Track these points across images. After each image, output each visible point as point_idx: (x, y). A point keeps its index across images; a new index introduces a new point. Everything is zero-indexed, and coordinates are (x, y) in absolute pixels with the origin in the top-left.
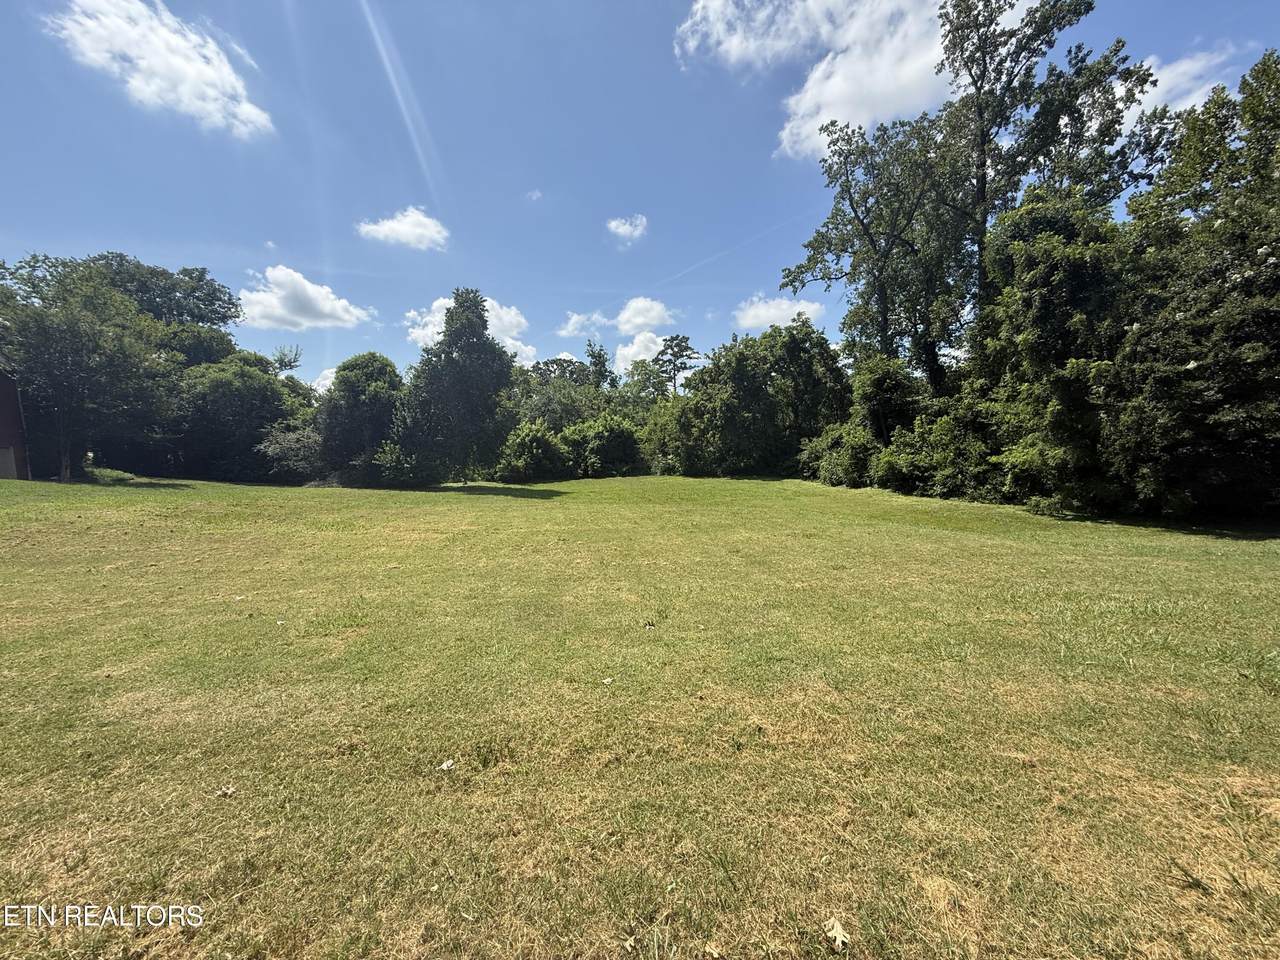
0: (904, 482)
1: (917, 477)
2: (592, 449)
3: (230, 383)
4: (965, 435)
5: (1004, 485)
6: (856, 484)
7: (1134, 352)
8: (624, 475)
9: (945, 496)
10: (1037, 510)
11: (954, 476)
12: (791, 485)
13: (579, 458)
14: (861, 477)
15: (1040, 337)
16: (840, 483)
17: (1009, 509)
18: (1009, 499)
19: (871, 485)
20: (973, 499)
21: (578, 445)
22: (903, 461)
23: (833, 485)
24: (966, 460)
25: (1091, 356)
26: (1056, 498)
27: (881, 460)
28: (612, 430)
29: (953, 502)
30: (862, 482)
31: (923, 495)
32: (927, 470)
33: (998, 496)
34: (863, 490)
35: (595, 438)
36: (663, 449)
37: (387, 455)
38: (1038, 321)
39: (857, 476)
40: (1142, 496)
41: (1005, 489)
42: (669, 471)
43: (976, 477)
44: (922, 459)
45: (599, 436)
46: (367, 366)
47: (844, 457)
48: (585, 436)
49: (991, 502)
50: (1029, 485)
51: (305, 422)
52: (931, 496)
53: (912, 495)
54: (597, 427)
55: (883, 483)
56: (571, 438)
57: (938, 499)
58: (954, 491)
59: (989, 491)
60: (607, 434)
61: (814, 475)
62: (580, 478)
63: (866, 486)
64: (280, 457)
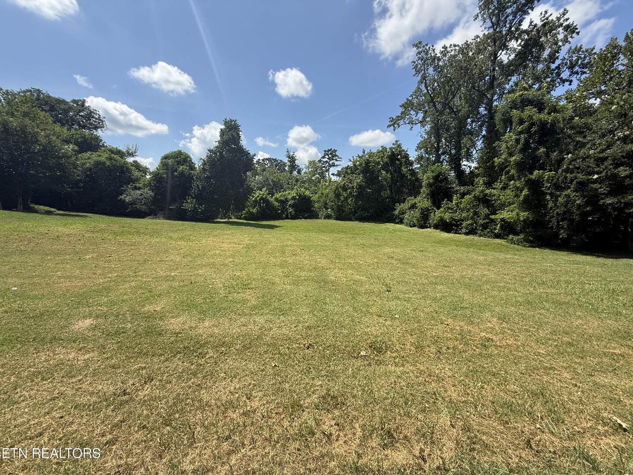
0: (446, 226)
1: (454, 225)
2: (290, 204)
3: (104, 163)
4: (478, 205)
5: (496, 229)
6: (422, 227)
7: (568, 168)
8: (306, 218)
9: (467, 234)
10: (512, 242)
11: (472, 224)
12: (390, 226)
13: (284, 210)
14: (425, 223)
15: (522, 159)
16: (414, 226)
17: (498, 241)
18: (497, 236)
19: (430, 227)
20: (480, 236)
21: (283, 202)
22: (447, 216)
23: (411, 227)
24: (478, 217)
25: (546, 169)
26: (522, 236)
27: (437, 215)
28: (300, 196)
29: (471, 237)
30: (425, 226)
31: (456, 233)
32: (458, 221)
33: (493, 235)
34: (426, 229)
35: (292, 199)
36: (325, 206)
37: (189, 204)
38: (523, 151)
39: (423, 222)
40: (561, 236)
41: (496, 231)
42: (328, 217)
43: (482, 225)
44: (457, 216)
45: (293, 198)
46: (177, 157)
47: (417, 213)
48: (286, 198)
49: (489, 237)
50: (508, 230)
51: (144, 185)
52: (460, 234)
53: (450, 233)
54: (293, 193)
55: (436, 227)
56: (279, 199)
57: (463, 235)
58: (471, 232)
59: (489, 232)
60: (298, 197)
61: (401, 222)
62: (284, 219)
63: (427, 228)
64: (133, 203)
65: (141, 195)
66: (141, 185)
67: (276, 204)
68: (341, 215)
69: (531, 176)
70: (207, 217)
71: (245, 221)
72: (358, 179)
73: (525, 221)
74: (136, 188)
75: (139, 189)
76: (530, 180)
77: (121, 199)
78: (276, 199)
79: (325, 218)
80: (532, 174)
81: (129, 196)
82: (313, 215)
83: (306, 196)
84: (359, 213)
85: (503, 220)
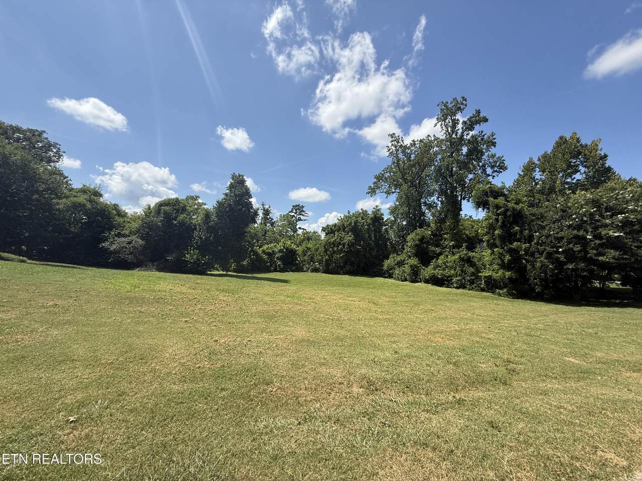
0: (438, 281)
1: (445, 280)
2: (278, 257)
4: (464, 265)
5: (481, 284)
6: (414, 281)
7: (538, 242)
9: (457, 288)
10: (500, 295)
11: (461, 280)
12: (379, 280)
13: (273, 262)
15: (502, 233)
16: (406, 280)
17: (484, 294)
18: (483, 290)
19: (420, 282)
20: (469, 290)
21: (271, 255)
22: (439, 273)
23: (402, 281)
24: (465, 274)
25: (522, 242)
26: (505, 290)
27: (428, 271)
28: (287, 249)
29: (461, 291)
30: (416, 281)
31: (447, 287)
32: (449, 277)
33: (479, 289)
34: (417, 284)
35: (279, 252)
36: (312, 259)
37: (191, 256)
38: (502, 227)
39: (415, 277)
41: (482, 286)
42: (316, 270)
43: (469, 281)
44: (448, 272)
45: (281, 251)
47: (407, 268)
49: (476, 290)
50: (492, 286)
52: (450, 288)
53: (442, 287)
54: (280, 246)
55: (427, 282)
56: (267, 251)
57: (454, 289)
58: (462, 286)
59: (476, 287)
60: (285, 250)
61: (390, 276)
62: (272, 272)
63: (418, 282)
64: (116, 252)
65: (129, 243)
66: (127, 232)
67: (265, 257)
68: (331, 268)
69: (511, 246)
70: (199, 269)
71: (235, 274)
72: (349, 238)
73: (510, 279)
74: (119, 235)
75: (124, 236)
76: (511, 248)
77: (103, 247)
78: (263, 251)
79: (312, 271)
80: (511, 244)
81: (113, 244)
82: (299, 269)
83: (292, 250)
84: (347, 268)
85: (485, 277)
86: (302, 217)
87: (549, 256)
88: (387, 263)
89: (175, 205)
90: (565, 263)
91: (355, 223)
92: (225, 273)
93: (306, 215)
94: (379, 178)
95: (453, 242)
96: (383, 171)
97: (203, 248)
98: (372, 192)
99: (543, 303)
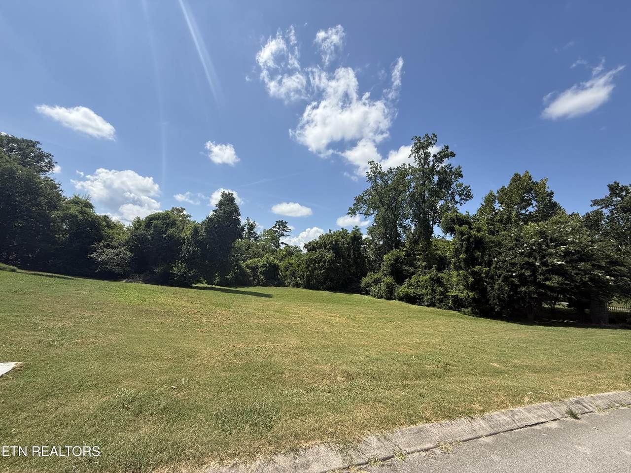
0: (411, 299)
1: (417, 298)
2: (261, 272)
4: (434, 284)
5: (449, 303)
6: (389, 299)
7: (496, 267)
8: (275, 286)
9: (428, 306)
10: (465, 313)
11: (431, 299)
12: (357, 297)
13: (256, 276)
14: (391, 295)
16: (381, 297)
17: (452, 312)
18: (450, 308)
19: (395, 299)
20: (439, 308)
21: (254, 269)
22: (411, 291)
23: (378, 298)
24: (435, 293)
25: (483, 266)
26: (470, 309)
27: (402, 290)
28: (270, 264)
29: (431, 309)
30: (391, 298)
31: (419, 305)
32: (421, 295)
33: (447, 307)
34: (392, 301)
35: (262, 266)
36: (294, 274)
37: (179, 269)
39: (390, 295)
40: (496, 310)
41: (450, 305)
42: (297, 285)
43: (438, 299)
44: (420, 291)
45: (264, 266)
47: (383, 286)
48: (257, 266)
49: (445, 309)
50: (458, 305)
51: (120, 244)
52: (422, 305)
53: (415, 304)
54: (263, 261)
55: (401, 299)
56: (250, 265)
57: (425, 307)
58: (432, 304)
59: (444, 305)
60: (268, 265)
61: (367, 293)
62: (255, 286)
63: (393, 299)
64: (104, 263)
65: (118, 254)
66: (116, 244)
67: (248, 271)
68: (312, 284)
69: (474, 269)
70: (185, 282)
71: (219, 287)
72: (330, 255)
73: (473, 299)
74: (108, 246)
75: (113, 247)
76: (473, 271)
77: (91, 257)
78: (247, 265)
79: (294, 286)
80: (474, 267)
81: (102, 255)
82: (281, 284)
83: (275, 265)
84: (328, 283)
85: (452, 296)
86: (285, 233)
87: (506, 279)
88: (365, 281)
89: (165, 219)
90: (519, 286)
91: (335, 241)
92: (209, 286)
93: (289, 231)
94: (359, 200)
95: (425, 263)
96: (363, 194)
97: (190, 261)
98: (352, 212)
99: (501, 322)
